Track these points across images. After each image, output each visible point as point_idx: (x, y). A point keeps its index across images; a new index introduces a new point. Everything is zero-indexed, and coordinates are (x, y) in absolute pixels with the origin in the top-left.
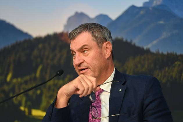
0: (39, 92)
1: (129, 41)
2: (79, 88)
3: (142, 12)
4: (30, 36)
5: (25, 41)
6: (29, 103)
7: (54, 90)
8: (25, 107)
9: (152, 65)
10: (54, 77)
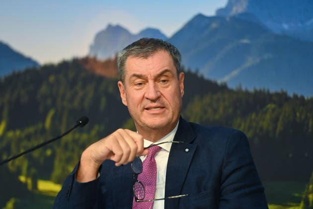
0: (49, 152)
1: (193, 70)
2: (115, 151)
3: (214, 25)
4: (35, 63)
5: (28, 71)
6: (33, 171)
7: (73, 150)
8: (27, 176)
9: (231, 110)
10: (73, 129)
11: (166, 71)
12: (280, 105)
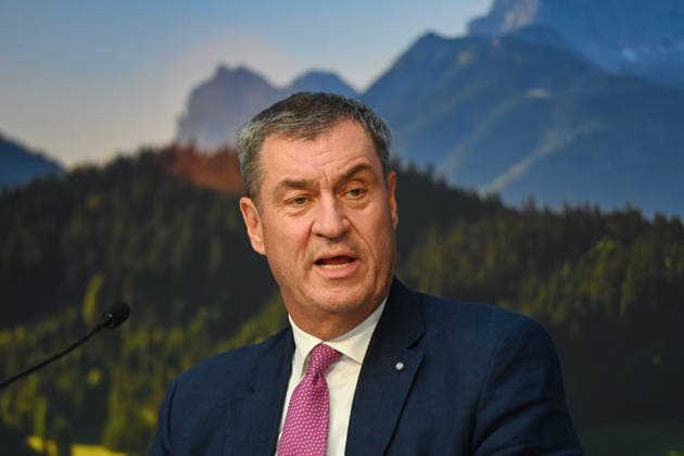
0: (94, 378)
1: (421, 167)
3: (464, 58)
6: (60, 423)
7: (150, 370)
8: (46, 437)
11: (360, 167)
12: (627, 243)
